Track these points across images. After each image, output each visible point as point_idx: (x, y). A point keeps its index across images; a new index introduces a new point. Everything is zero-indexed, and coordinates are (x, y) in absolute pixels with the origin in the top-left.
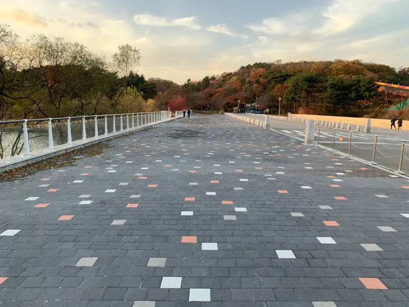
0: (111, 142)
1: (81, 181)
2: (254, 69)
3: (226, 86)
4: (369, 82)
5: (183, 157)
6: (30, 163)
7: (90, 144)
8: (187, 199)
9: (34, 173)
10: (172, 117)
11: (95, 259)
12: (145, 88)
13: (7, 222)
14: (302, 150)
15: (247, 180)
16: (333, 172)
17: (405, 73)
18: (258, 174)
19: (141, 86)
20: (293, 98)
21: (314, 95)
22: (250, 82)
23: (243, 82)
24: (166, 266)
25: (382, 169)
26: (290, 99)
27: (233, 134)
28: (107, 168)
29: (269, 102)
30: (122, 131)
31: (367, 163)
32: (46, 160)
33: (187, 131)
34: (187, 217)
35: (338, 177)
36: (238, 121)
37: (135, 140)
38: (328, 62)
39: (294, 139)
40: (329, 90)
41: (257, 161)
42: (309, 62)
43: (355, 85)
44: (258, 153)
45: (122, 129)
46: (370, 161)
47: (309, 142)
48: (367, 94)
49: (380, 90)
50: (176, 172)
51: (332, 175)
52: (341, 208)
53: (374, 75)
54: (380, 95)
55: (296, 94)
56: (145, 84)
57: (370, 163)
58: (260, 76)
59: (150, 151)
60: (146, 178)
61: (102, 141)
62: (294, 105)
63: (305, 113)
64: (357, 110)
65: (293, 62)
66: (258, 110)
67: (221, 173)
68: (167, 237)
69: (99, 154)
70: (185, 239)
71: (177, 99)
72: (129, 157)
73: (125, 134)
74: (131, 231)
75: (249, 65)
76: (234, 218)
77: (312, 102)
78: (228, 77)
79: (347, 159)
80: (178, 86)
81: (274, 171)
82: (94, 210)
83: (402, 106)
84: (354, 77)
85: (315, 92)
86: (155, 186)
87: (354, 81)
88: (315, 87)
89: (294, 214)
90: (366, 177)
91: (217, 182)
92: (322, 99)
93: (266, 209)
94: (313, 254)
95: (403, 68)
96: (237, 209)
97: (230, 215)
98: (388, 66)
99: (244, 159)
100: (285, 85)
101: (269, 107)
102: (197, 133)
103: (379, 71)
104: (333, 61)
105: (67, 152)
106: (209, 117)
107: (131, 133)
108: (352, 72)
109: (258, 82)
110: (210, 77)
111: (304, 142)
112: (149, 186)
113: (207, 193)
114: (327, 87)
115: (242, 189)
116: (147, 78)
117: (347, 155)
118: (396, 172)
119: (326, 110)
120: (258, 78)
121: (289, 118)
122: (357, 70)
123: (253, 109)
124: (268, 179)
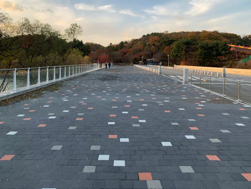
0: (63, 83)
1: (48, 106)
2: (151, 37)
3: (134, 47)
4: (224, 44)
5: (108, 92)
6: (16, 95)
7: (50, 84)
8: (111, 116)
9: (19, 101)
10: (100, 67)
11: (61, 147)
12: (83, 49)
13: (10, 128)
14: (181, 88)
15: (146, 105)
16: (199, 101)
17: (247, 39)
18: (154, 102)
19: (81, 47)
20: (177, 55)
21: (190, 53)
22: (149, 45)
23: (145, 45)
24: (101, 150)
25: (229, 99)
26: (175, 56)
27: (138, 78)
28: (63, 99)
29: (161, 57)
30: (69, 76)
31: (220, 96)
32: (25, 94)
33: (110, 76)
34: (111, 125)
35: (201, 103)
36: (142, 70)
37: (77, 82)
38: (198, 32)
39: (177, 81)
40: (199, 50)
41: (153, 94)
42: (186, 32)
43: (216, 47)
44: (154, 90)
45: (69, 75)
46: (222, 94)
47: (186, 82)
48: (224, 52)
49: (232, 49)
50: (104, 101)
51: (198, 102)
52: (201, 120)
53: (227, 40)
54: (232, 53)
55: (179, 52)
56: (83, 46)
57: (222, 96)
58: (156, 41)
59: (87, 88)
60: (86, 104)
61: (58, 82)
62: (178, 59)
63: (185, 65)
64: (218, 63)
65: (176, 32)
66: (155, 63)
67: (131, 101)
68: (101, 135)
69: (57, 90)
70: (111, 136)
71: (103, 55)
72: (75, 92)
73: (71, 78)
74: (80, 132)
75: (148, 34)
76: (138, 125)
77: (189, 58)
78: (135, 42)
79: (209, 93)
80: (104, 47)
81: (162, 100)
82: (57, 122)
83: (247, 60)
84: (215, 42)
85: (191, 51)
86: (92, 108)
87: (214, 44)
88: (190, 48)
89: (173, 124)
90: (219, 103)
91: (129, 106)
92: (195, 56)
93: (157, 121)
94: (182, 144)
95: (245, 36)
96: (140, 121)
97: (136, 124)
98: (236, 35)
99: (145, 93)
100: (171, 46)
101: (162, 61)
102: (116, 77)
103: (230, 38)
104: (201, 31)
105: (37, 89)
106: (124, 67)
107: (75, 78)
108: (213, 38)
109: (154, 45)
110: (124, 42)
111: (182, 83)
112: (89, 108)
113: (123, 112)
114: (198, 48)
115: (143, 110)
116: (84, 43)
117: (209, 91)
118: (237, 101)
119: (199, 62)
120: (154, 42)
121: (175, 68)
122: (216, 37)
123: (152, 62)
124: (159, 104)
